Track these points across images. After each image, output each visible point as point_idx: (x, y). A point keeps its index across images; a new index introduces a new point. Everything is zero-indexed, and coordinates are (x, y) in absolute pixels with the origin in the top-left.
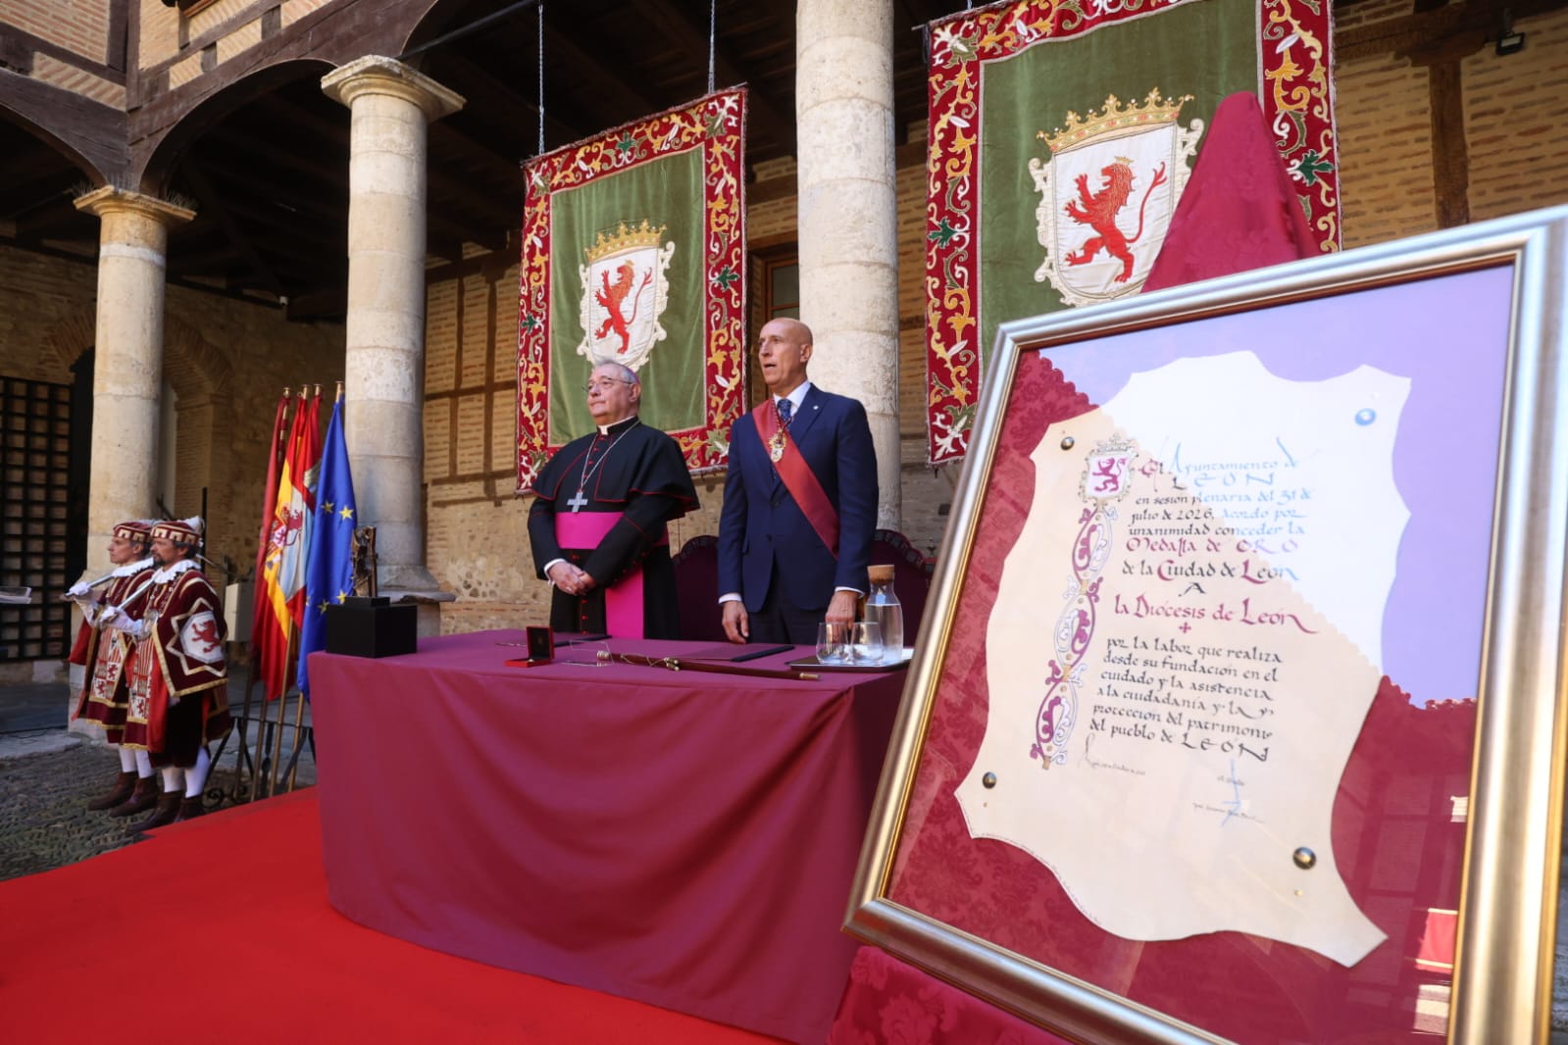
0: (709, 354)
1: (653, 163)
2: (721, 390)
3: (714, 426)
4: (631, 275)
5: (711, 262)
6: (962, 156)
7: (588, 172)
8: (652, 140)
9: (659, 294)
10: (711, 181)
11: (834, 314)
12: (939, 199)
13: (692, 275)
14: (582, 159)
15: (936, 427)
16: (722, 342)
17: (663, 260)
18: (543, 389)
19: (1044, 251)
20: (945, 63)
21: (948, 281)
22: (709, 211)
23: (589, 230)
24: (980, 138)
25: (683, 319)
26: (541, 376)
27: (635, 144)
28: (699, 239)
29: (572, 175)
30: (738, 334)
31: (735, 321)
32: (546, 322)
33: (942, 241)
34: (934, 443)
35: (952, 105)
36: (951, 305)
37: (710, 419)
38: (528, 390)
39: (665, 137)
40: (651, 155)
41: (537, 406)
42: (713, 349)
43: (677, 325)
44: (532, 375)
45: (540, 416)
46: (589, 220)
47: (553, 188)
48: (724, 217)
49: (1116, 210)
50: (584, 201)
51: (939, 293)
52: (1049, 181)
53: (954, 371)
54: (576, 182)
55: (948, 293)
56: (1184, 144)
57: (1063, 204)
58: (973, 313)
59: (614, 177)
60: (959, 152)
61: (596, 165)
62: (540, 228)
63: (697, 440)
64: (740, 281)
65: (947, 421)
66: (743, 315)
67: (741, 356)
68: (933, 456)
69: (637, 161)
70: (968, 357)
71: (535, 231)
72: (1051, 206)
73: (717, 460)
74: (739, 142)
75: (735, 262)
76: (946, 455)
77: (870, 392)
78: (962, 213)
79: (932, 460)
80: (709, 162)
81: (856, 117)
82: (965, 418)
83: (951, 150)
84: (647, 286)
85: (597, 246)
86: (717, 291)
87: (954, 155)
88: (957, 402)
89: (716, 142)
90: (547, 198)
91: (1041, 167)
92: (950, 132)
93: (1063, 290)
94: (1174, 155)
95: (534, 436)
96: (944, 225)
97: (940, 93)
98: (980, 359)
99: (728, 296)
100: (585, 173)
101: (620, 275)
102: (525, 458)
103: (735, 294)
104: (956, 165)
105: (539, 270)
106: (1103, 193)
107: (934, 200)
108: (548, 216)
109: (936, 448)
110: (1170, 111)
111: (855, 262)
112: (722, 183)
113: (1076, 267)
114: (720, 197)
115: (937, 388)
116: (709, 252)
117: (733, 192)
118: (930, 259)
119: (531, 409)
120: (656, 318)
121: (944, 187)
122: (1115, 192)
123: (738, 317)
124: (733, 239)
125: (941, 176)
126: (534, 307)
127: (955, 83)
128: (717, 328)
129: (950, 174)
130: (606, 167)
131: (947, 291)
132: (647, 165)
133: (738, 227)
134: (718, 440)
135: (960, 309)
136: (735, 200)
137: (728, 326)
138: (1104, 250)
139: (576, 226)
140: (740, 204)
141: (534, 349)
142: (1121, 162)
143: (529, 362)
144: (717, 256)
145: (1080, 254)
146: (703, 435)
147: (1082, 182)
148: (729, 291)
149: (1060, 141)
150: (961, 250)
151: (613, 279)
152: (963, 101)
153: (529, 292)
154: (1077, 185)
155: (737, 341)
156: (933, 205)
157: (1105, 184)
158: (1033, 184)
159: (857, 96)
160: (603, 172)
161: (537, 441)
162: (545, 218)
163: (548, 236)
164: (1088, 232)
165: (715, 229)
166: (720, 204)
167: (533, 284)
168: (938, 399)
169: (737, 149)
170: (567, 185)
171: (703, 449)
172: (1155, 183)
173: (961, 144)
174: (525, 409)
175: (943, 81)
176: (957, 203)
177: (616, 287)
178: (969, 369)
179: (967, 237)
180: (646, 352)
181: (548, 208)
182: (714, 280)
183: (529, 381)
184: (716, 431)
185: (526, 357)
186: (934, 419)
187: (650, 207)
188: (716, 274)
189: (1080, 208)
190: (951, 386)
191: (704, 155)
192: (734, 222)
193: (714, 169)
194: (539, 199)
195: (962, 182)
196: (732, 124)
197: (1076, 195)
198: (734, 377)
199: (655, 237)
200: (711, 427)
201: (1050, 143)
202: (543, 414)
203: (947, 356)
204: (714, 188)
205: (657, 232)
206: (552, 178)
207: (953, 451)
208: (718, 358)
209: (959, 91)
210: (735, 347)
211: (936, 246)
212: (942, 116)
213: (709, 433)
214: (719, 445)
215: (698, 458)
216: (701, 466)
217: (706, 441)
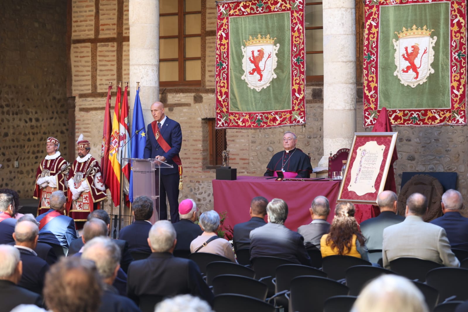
0: (293, 85)
1: (271, 14)
2: (297, 98)
3: (295, 110)
4: (263, 54)
5: (293, 54)
6: (374, 34)
7: (245, 12)
8: (271, 6)
9: (274, 62)
10: (293, 25)
11: (335, 78)
12: (367, 46)
13: (286, 56)
14: (242, 6)
15: (366, 116)
16: (297, 82)
17: (275, 50)
18: (227, 90)
19: (396, 67)
20: (369, 4)
21: (370, 72)
22: (292, 36)
23: (246, 34)
24: (379, 30)
25: (283, 72)
26: (226, 85)
27: (265, 6)
28: (289, 45)
29: (238, 11)
30: (303, 80)
31: (302, 75)
32: (228, 65)
33: (368, 59)
34: (365, 121)
35: (371, 17)
36: (370, 79)
37: (293, 107)
38: (220, 91)
39: (276, 6)
40: (270, 11)
41: (224, 97)
42: (294, 84)
43: (281, 74)
44: (222, 85)
45: (225, 100)
46: (245, 30)
47: (230, 15)
48: (297, 39)
49: (415, 58)
50: (243, 22)
51: (367, 75)
52: (398, 47)
53: (371, 99)
54: (240, 14)
55: (370, 76)
56: (432, 43)
57: (401, 54)
58: (377, 82)
59: (256, 16)
60: (373, 33)
61: (248, 10)
62: (224, 29)
63: (288, 114)
64: (304, 62)
65: (369, 114)
66: (305, 74)
67: (304, 87)
69: (264, 12)
70: (375, 96)
71: (222, 30)
72: (398, 54)
73: (295, 122)
74: (303, 14)
75: (302, 55)
77: (346, 103)
78: (374, 52)
79: (365, 126)
80: (292, 18)
81: (342, 14)
82: (374, 114)
83: (371, 32)
84: (269, 59)
85: (249, 40)
86: (296, 64)
87: (372, 33)
88: (372, 109)
89: (295, 12)
90: (227, 18)
91: (396, 42)
92: (371, 25)
93: (401, 79)
94: (429, 45)
95: (223, 108)
96: (369, 55)
97: (368, 13)
98: (379, 97)
99: (299, 66)
100: (243, 12)
101: (259, 53)
102: (219, 115)
103: (302, 66)
104: (372, 36)
105: (224, 45)
106: (412, 53)
107: (366, 46)
108: (228, 25)
110: (428, 33)
111: (342, 62)
112: (297, 27)
113: (404, 73)
114: (296, 32)
115: (366, 104)
116: (292, 50)
117: (301, 31)
118: (365, 64)
119: (221, 97)
120: (273, 70)
121: (369, 43)
122: (415, 53)
123: (303, 74)
124: (301, 47)
125: (368, 39)
126: (222, 59)
127: (372, 10)
128: (296, 77)
129: (371, 39)
130: (252, 12)
131: (369, 75)
132: (269, 15)
133: (303, 43)
134: (296, 115)
135: (373, 81)
136: (302, 34)
137: (300, 77)
138: (411, 70)
139: (240, 31)
140: (303, 36)
141: (223, 75)
142: (416, 45)
143: (220, 80)
144: (296, 52)
145: (405, 70)
146: (290, 112)
147: (406, 49)
148: (300, 65)
149: (401, 35)
150: (373, 63)
151: (256, 54)
152: (375, 17)
153: (220, 53)
154: (405, 49)
155: (303, 82)
156: (365, 47)
157: (412, 50)
158: (393, 46)
159: (342, 7)
160: (251, 14)
161: (225, 110)
162: (227, 26)
163: (228, 33)
164: (407, 64)
165: (294, 42)
166: (296, 34)
167: (222, 50)
168: (366, 107)
169: (302, 16)
170: (236, 15)
171: (291, 117)
172: (424, 53)
173: (374, 30)
174: (219, 97)
175: (369, 9)
176: (372, 48)
177: (257, 57)
178: (375, 99)
179: (375, 59)
180: (269, 82)
181: (228, 22)
182: (295, 60)
183: (221, 87)
184: (295, 112)
185: (219, 77)
186: (365, 113)
187: (270, 30)
188: (295, 58)
189: (406, 56)
190: (370, 104)
191: (290, 16)
192: (302, 41)
193: (294, 21)
194: (224, 18)
195: (374, 42)
196: (301, 7)
197: (405, 52)
198: (302, 94)
199: (272, 41)
200: (293, 110)
201: (399, 35)
202: (227, 100)
203: (369, 95)
204: (294, 28)
205: (273, 40)
206: (230, 11)
207: (370, 124)
208: (296, 87)
209: (373, 13)
210: (302, 84)
211: (366, 61)
212: (368, 20)
213: (293, 112)
214: (296, 116)
215: (289, 120)
216: (290, 123)
217: (291, 115)
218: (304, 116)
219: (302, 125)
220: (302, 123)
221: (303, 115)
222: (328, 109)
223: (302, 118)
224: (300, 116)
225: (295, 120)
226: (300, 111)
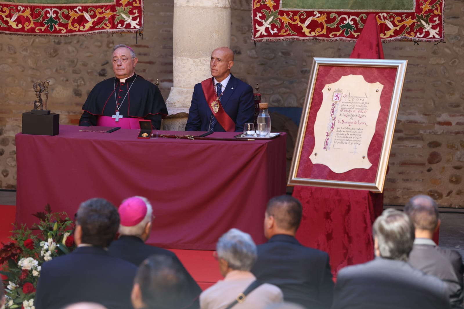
3: (121, 4)
15: (257, 20)
34: (255, 28)
37: (119, 0)
63: (109, 11)
65: (263, 17)
68: (255, 35)
73: (122, 26)
76: (261, 36)
79: (254, 37)
82: (272, 17)
88: (268, 8)
109: (256, 31)
134: (124, 13)
146: (113, 8)
168: (258, 5)
171: (113, 17)
184: (122, 7)
186: (255, 15)
200: (119, 5)
207: (265, 34)
213: (117, 8)
214: (124, 16)
215: (109, 22)
216: (112, 28)
217: (115, 13)
218: (140, 17)
219: (136, 32)
220: (135, 28)
221: (137, 15)
222: (188, 6)
223: (134, 19)
224: (131, 16)
225: (122, 22)
226: (131, 7)
